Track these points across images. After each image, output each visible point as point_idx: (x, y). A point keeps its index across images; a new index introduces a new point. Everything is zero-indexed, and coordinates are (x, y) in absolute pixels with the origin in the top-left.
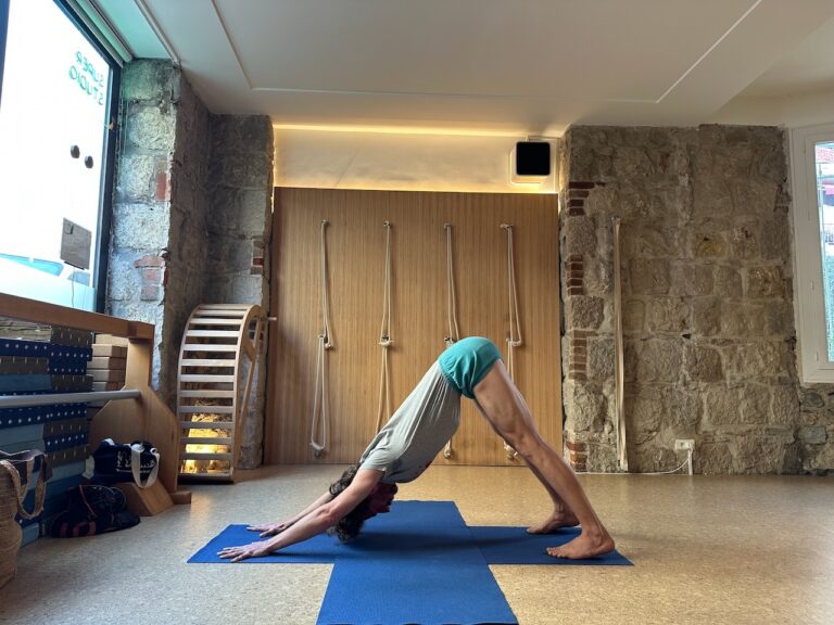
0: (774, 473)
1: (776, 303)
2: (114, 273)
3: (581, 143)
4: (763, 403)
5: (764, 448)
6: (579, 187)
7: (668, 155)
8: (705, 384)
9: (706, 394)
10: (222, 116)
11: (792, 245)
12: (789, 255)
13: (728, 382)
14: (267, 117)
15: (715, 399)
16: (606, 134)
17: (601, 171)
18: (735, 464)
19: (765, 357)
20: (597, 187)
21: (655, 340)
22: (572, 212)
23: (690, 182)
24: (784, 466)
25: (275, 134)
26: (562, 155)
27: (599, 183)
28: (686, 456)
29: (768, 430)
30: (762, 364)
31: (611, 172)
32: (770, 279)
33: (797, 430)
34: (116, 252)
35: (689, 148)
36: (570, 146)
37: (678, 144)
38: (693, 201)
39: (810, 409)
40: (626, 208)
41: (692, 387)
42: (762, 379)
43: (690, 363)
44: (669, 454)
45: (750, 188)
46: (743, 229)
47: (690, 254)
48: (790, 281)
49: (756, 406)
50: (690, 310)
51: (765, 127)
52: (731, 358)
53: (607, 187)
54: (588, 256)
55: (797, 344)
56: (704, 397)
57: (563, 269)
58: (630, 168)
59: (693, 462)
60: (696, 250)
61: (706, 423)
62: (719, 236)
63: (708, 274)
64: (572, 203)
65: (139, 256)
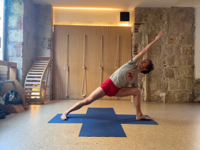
0: (186, 102)
1: (190, 57)
2: (9, 49)
3: (138, 12)
4: (185, 84)
5: (184, 95)
6: (137, 25)
7: (162, 16)
8: (169, 79)
9: (170, 81)
10: (38, 5)
11: (195, 41)
12: (194, 44)
13: (175, 78)
14: (51, 5)
15: (172, 83)
16: (145, 10)
17: (143, 20)
18: (176, 100)
19: (186, 72)
20: (142, 24)
21: (156, 67)
22: (135, 32)
23: (168, 23)
24: (189, 100)
25: (53, 10)
26: (133, 15)
27: (143, 24)
28: (163, 98)
29: (185, 91)
30: (185, 73)
31: (146, 20)
32: (188, 50)
33: (193, 91)
34: (9, 43)
35: (168, 14)
36: (135, 13)
37: (165, 12)
38: (168, 29)
39: (197, 85)
40: (150, 31)
41: (166, 79)
42: (185, 77)
43: (165, 73)
44: (159, 97)
45: (184, 25)
46: (182, 37)
47: (167, 43)
48: (194, 51)
49: (183, 84)
50: (166, 59)
51: (189, 7)
52: (177, 72)
53: (145, 25)
54: (139, 44)
55: (195, 68)
56: (169, 82)
57: (132, 48)
58: (151, 19)
59: (165, 99)
60: (169, 42)
61: (169, 89)
62: (175, 38)
63: (172, 49)
64: (135, 29)
65: (15, 44)
